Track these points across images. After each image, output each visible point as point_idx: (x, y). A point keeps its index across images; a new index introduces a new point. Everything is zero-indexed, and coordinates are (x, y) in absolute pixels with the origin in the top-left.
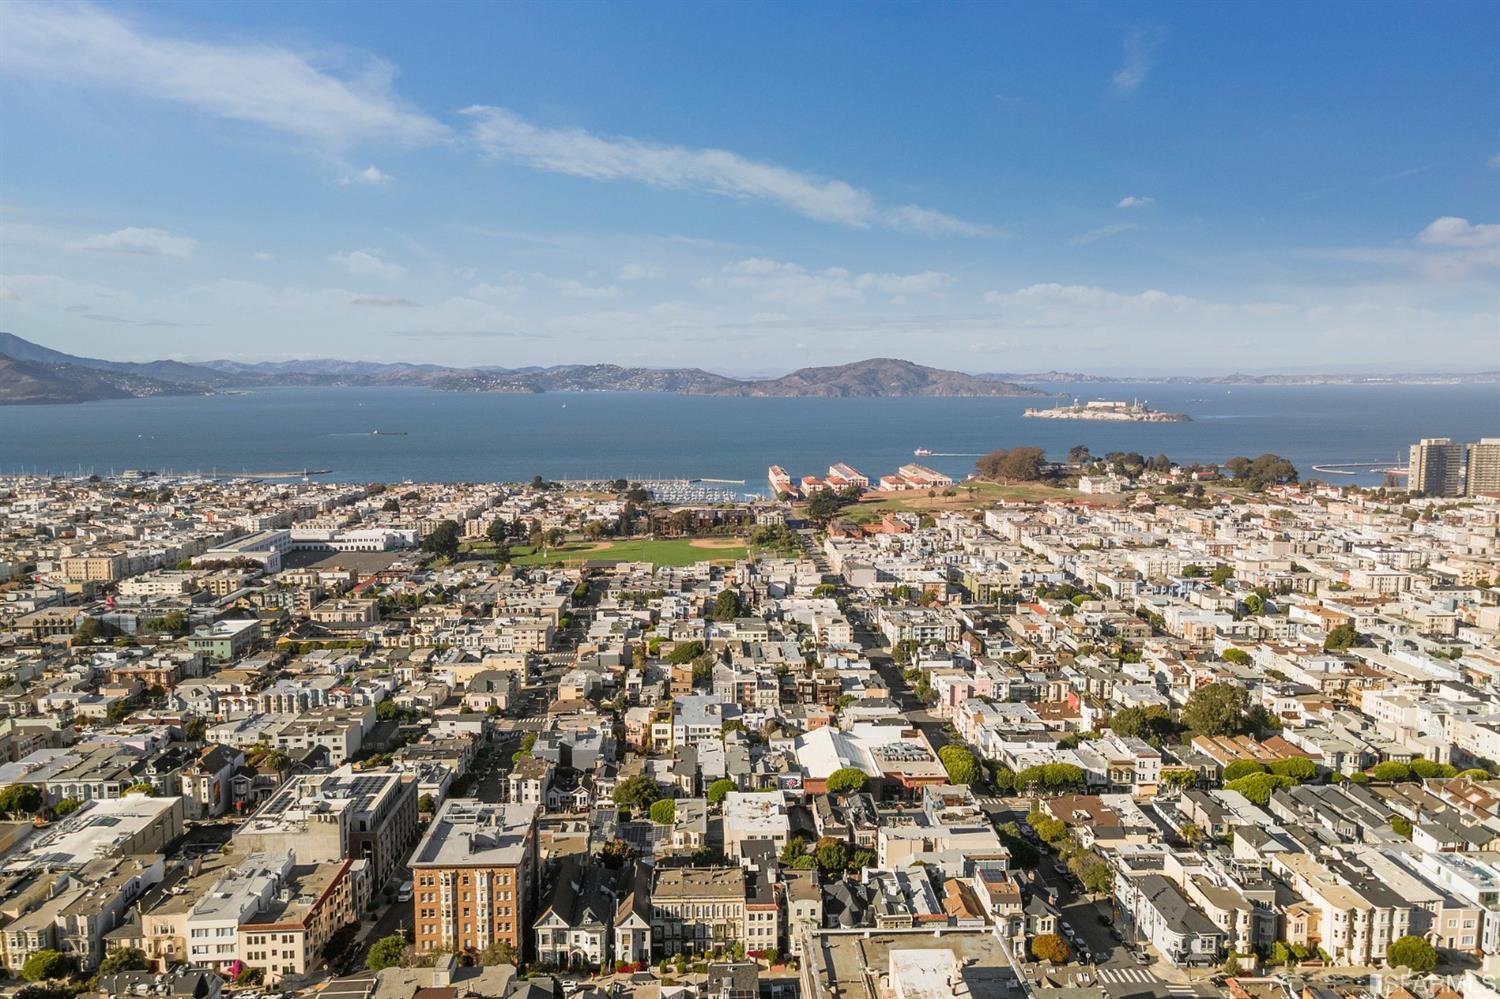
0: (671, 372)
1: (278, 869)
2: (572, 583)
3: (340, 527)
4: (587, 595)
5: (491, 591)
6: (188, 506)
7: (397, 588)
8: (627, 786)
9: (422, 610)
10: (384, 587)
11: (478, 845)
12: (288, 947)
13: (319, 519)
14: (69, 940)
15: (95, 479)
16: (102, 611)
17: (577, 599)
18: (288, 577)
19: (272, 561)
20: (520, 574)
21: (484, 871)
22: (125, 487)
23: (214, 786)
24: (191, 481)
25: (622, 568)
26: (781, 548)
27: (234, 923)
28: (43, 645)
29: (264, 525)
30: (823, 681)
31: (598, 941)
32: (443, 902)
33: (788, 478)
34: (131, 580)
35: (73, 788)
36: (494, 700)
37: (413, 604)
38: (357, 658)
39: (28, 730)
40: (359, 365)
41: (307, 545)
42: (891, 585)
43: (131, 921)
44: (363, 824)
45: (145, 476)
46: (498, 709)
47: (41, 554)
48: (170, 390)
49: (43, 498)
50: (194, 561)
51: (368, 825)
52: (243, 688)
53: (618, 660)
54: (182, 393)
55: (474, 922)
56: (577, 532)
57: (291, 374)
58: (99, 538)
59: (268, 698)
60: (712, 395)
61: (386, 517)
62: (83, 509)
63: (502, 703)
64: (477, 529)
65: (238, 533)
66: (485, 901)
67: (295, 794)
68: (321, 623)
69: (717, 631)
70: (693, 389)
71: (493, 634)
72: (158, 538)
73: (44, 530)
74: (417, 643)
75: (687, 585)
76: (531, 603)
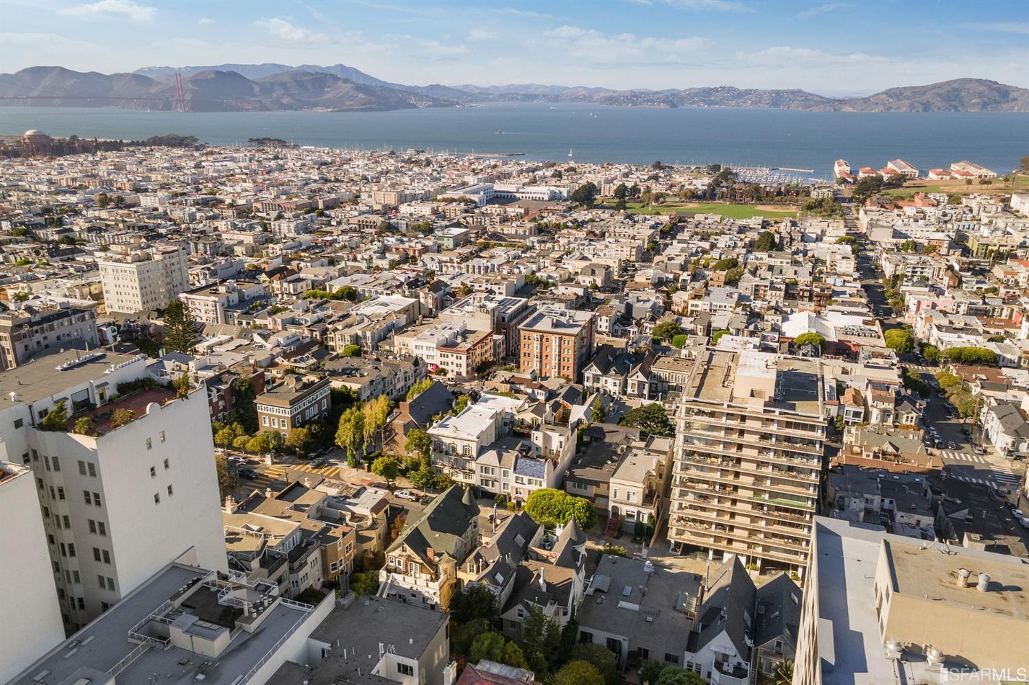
0: (778, 92)
1: (457, 329)
2: (662, 224)
3: (524, 185)
4: (671, 231)
5: (608, 225)
6: (439, 169)
7: (550, 219)
8: (661, 327)
9: (563, 232)
10: (543, 218)
11: (557, 325)
12: (459, 361)
13: (512, 180)
14: (363, 341)
15: (392, 153)
16: (390, 218)
17: (664, 234)
18: (489, 209)
19: (481, 201)
20: (630, 217)
21: (557, 336)
22: (407, 158)
23: (435, 300)
24: (441, 157)
25: (699, 217)
26: (825, 213)
27: (434, 345)
28: (362, 232)
29: (480, 181)
30: (818, 290)
31: (618, 384)
32: (535, 350)
33: (849, 169)
34: (405, 204)
35: (370, 291)
36: (594, 280)
37: (558, 227)
38: (520, 253)
39: (352, 267)
40: (553, 88)
41: (503, 194)
42: (904, 241)
43: (390, 338)
44: (503, 318)
45: (418, 152)
46: (597, 286)
47: (363, 189)
48: (437, 103)
49: (366, 161)
50: (439, 197)
51: (506, 320)
52: (455, 260)
53: (679, 267)
54: (442, 105)
55: (550, 363)
56: (675, 195)
57: (509, 94)
58: (392, 184)
59: (468, 266)
60: (808, 110)
61: (553, 181)
62: (385, 168)
63: (599, 283)
64: (608, 191)
65: (464, 184)
66: (557, 353)
67: (471, 301)
68: (503, 234)
69: (753, 257)
70: (793, 105)
71: (603, 247)
72: (422, 185)
73: (365, 178)
74: (556, 249)
75: (742, 230)
76: (631, 232)
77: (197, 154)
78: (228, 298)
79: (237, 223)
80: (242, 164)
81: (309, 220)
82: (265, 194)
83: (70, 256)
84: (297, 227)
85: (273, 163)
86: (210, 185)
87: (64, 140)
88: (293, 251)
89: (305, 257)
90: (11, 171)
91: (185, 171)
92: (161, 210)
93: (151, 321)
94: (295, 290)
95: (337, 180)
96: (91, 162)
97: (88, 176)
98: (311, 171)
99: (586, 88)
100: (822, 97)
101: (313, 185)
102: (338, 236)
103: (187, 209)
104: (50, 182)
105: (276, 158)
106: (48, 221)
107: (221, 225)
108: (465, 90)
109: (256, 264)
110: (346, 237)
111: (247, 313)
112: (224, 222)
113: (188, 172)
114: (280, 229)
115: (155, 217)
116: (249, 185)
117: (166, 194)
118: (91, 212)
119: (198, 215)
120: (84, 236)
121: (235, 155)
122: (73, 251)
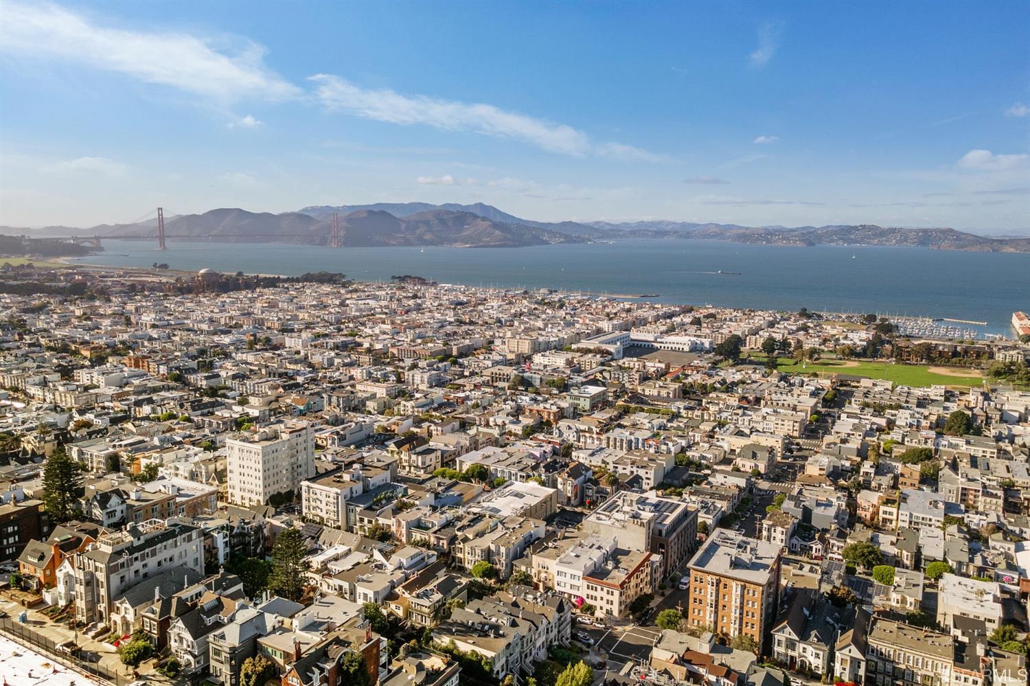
0: (925, 231)
1: (607, 548)
2: (823, 389)
3: (661, 333)
4: (836, 399)
5: (761, 388)
6: (572, 312)
7: (695, 378)
8: (854, 548)
9: (711, 395)
10: (687, 376)
11: (736, 564)
12: (610, 597)
13: (648, 327)
14: (496, 558)
15: (526, 292)
16: (524, 371)
17: (827, 403)
18: (627, 363)
19: (617, 352)
20: (783, 378)
21: (739, 583)
22: (540, 298)
23: (574, 487)
24: (576, 296)
25: (866, 383)
26: (1018, 382)
27: (581, 574)
28: (494, 387)
29: (614, 327)
31: (821, 657)
32: (709, 596)
34: (540, 355)
35: (503, 472)
36: (756, 466)
37: (705, 390)
38: (665, 421)
39: (484, 434)
40: (684, 225)
41: (639, 343)
43: (527, 557)
44: (660, 531)
45: (551, 292)
46: (759, 472)
47: (497, 334)
48: (569, 239)
49: (500, 302)
50: (574, 347)
51: (664, 532)
52: (595, 429)
53: (855, 453)
54: (575, 242)
55: (729, 617)
56: (831, 351)
57: (640, 230)
58: (525, 328)
59: (608, 438)
60: (963, 250)
61: (693, 328)
62: (518, 310)
63: (762, 469)
64: (754, 344)
65: (599, 332)
66: (738, 604)
67: (620, 503)
68: (644, 395)
69: (946, 443)
70: (945, 245)
71: (760, 419)
72: (555, 331)
73: (499, 321)
74: (706, 417)
75: (922, 403)
76: (790, 400)
77: (343, 291)
78: (351, 489)
79: (372, 371)
80: (383, 303)
81: (443, 369)
82: (402, 337)
83: (211, 410)
84: (430, 378)
85: (411, 302)
86: (351, 325)
87: (231, 277)
88: (424, 409)
89: (436, 417)
90: (181, 309)
91: (330, 310)
92: (302, 353)
93: (267, 519)
94: (423, 463)
95: (471, 323)
96: (250, 299)
97: (244, 314)
98: (447, 312)
99: (717, 225)
100: (977, 237)
101: (449, 327)
102: (470, 391)
103: (327, 353)
104: (211, 320)
105: (415, 297)
106: (201, 364)
107: (356, 372)
108: (596, 227)
109: (385, 424)
110: (477, 394)
111: (370, 508)
112: (359, 370)
113: (333, 311)
114: (413, 379)
115: (296, 362)
116: (387, 327)
117: (310, 335)
118: (240, 354)
119: (337, 361)
120: (229, 383)
121: (377, 293)
122: (213, 405)
